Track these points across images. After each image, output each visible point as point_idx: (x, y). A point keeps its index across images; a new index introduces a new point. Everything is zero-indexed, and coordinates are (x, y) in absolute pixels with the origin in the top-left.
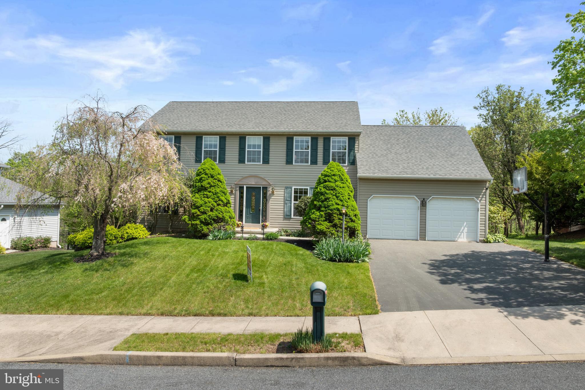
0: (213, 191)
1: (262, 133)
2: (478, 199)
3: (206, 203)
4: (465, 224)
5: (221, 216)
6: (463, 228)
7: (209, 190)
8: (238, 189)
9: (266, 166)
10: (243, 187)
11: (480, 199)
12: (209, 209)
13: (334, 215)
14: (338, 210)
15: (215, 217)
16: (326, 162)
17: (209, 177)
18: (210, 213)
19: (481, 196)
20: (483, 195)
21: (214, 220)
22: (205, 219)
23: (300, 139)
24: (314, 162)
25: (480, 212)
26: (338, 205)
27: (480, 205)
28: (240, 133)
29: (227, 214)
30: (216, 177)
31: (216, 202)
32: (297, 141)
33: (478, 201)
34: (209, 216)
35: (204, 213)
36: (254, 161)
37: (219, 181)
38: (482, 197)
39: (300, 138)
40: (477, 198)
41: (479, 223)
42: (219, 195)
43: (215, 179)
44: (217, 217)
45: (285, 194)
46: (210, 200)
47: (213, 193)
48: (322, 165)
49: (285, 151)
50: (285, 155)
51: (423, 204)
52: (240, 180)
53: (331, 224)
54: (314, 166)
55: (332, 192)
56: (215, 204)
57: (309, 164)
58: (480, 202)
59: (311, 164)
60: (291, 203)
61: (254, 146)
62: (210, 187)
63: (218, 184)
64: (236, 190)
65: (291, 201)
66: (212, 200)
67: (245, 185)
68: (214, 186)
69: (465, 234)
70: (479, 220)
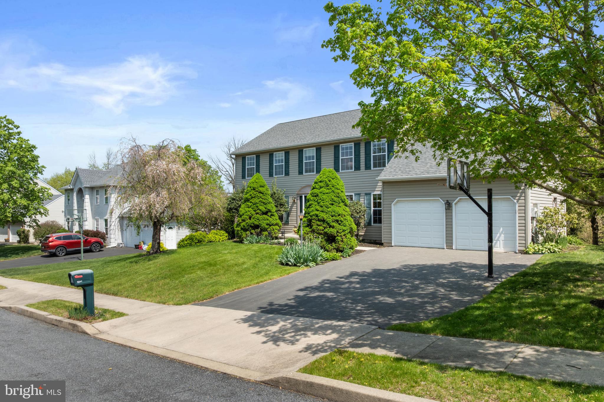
0: (253, 201)
1: (315, 145)
2: (515, 199)
3: (246, 212)
4: (501, 229)
5: (257, 223)
6: (498, 235)
7: (251, 201)
8: (299, 198)
11: (517, 198)
12: (248, 217)
15: (252, 224)
16: (368, 167)
17: (252, 190)
18: (247, 221)
19: (519, 195)
20: (522, 193)
21: (251, 226)
22: (244, 226)
23: (349, 146)
24: (357, 168)
25: (517, 215)
27: (517, 206)
28: (299, 147)
29: (265, 222)
30: (257, 190)
31: (255, 211)
32: (343, 149)
33: (515, 201)
34: (247, 223)
35: (244, 221)
36: (310, 172)
37: (260, 192)
38: (521, 196)
39: (344, 145)
40: (514, 197)
41: (517, 228)
42: (258, 205)
43: (256, 191)
44: (254, 224)
46: (250, 209)
47: (253, 203)
48: (364, 170)
49: (333, 159)
50: (333, 164)
51: (449, 206)
52: (300, 190)
54: (358, 172)
56: (254, 213)
57: (353, 170)
58: (517, 202)
59: (355, 170)
61: (310, 158)
62: (252, 198)
63: (257, 196)
64: (297, 200)
66: (251, 209)
67: (303, 194)
68: (254, 197)
69: (502, 242)
70: (517, 225)
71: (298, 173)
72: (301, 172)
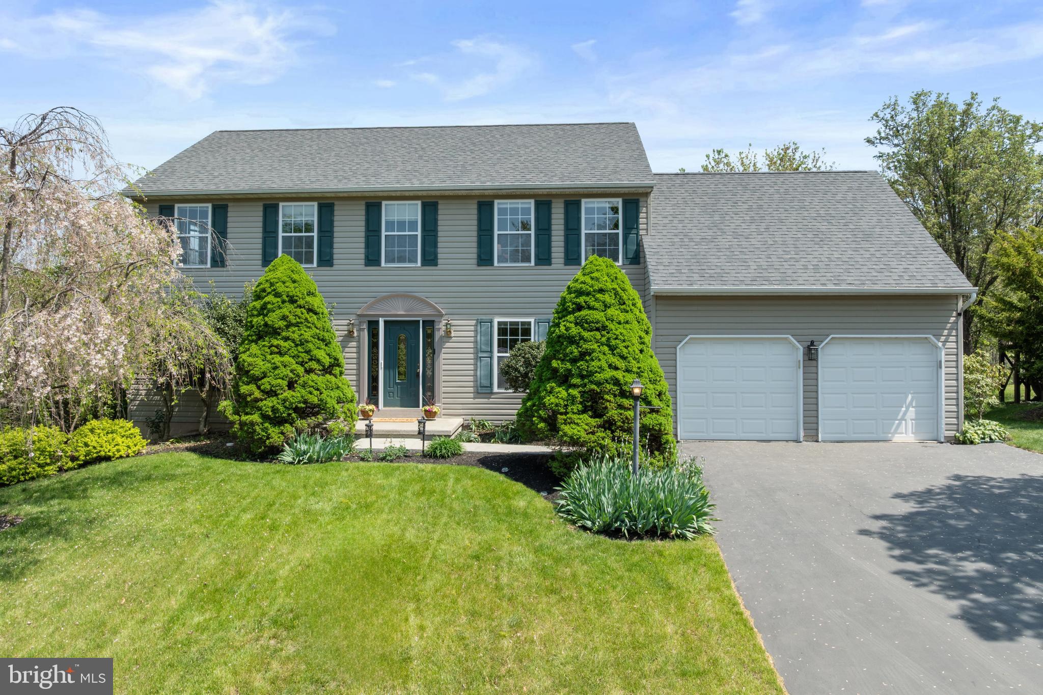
0: (295, 336)
1: (420, 194)
2: (938, 340)
3: (275, 368)
4: (910, 397)
5: (315, 400)
6: (904, 409)
7: (284, 334)
8: (365, 326)
9: (429, 270)
10: (377, 322)
11: (943, 338)
12: (284, 383)
13: (606, 397)
14: (616, 382)
15: (300, 402)
16: (572, 258)
17: (283, 302)
18: (285, 394)
19: (946, 332)
20: (951, 329)
21: (296, 410)
22: (274, 410)
23: (509, 206)
24: (544, 258)
25: (944, 371)
26: (616, 368)
27: (943, 353)
28: (367, 194)
29: (332, 394)
30: (301, 302)
31: (302, 364)
32: (502, 211)
33: (940, 344)
34: (285, 400)
35: (271, 393)
36: (401, 259)
37: (310, 310)
38: (949, 335)
39: (508, 204)
40: (938, 336)
41: (944, 395)
42: (310, 345)
43: (300, 307)
44: (305, 402)
45: (476, 337)
46: (287, 359)
47: (293, 341)
48: (562, 266)
49: (475, 234)
50: (475, 245)
51: (811, 354)
52: (370, 307)
53: (598, 421)
54: (544, 269)
55: (598, 335)
56: (300, 370)
57: (533, 263)
58: (944, 345)
59: (536, 264)
60: (491, 358)
61: (401, 225)
62: (288, 327)
63: (306, 319)
64: (360, 330)
65: (491, 352)
66: (291, 360)
67: (382, 316)
68: (297, 325)
69: (910, 423)
70: (943, 389)
71: (363, 262)
72: (372, 259)
